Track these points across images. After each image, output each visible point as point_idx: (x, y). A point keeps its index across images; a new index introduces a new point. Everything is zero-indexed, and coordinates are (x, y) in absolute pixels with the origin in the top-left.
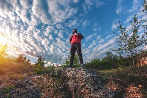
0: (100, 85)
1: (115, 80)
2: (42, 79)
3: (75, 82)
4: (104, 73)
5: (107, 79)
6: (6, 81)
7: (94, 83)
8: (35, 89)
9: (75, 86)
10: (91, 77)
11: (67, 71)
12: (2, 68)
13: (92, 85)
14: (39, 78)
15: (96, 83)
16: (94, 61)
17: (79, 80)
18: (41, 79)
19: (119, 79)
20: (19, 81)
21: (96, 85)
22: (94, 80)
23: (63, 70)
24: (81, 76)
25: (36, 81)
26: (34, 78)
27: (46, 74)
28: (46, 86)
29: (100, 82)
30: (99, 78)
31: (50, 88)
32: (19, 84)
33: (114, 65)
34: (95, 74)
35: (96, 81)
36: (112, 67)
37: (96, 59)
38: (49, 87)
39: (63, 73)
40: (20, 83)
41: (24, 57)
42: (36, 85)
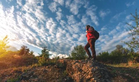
0: (107, 79)
1: (124, 75)
2: (47, 71)
3: (81, 74)
4: (112, 67)
5: (115, 73)
6: (9, 74)
7: (101, 77)
8: (39, 81)
9: (81, 78)
10: (98, 70)
11: (73, 63)
12: (4, 61)
13: (99, 78)
14: (43, 70)
15: (103, 76)
16: (103, 54)
17: (85, 73)
18: (45, 71)
19: (127, 75)
20: (23, 73)
21: (103, 79)
22: (101, 73)
23: (68, 62)
24: (87, 68)
25: (41, 72)
26: (38, 70)
27: (50, 65)
28: (51, 77)
29: (107, 76)
30: (107, 71)
31: (55, 80)
32: (22, 76)
33: (123, 60)
34: (103, 68)
35: (104, 75)
36: (121, 62)
37: (105, 52)
38: (53, 79)
39: (69, 65)
40: (24, 75)
41: (27, 49)
42: (40, 77)
